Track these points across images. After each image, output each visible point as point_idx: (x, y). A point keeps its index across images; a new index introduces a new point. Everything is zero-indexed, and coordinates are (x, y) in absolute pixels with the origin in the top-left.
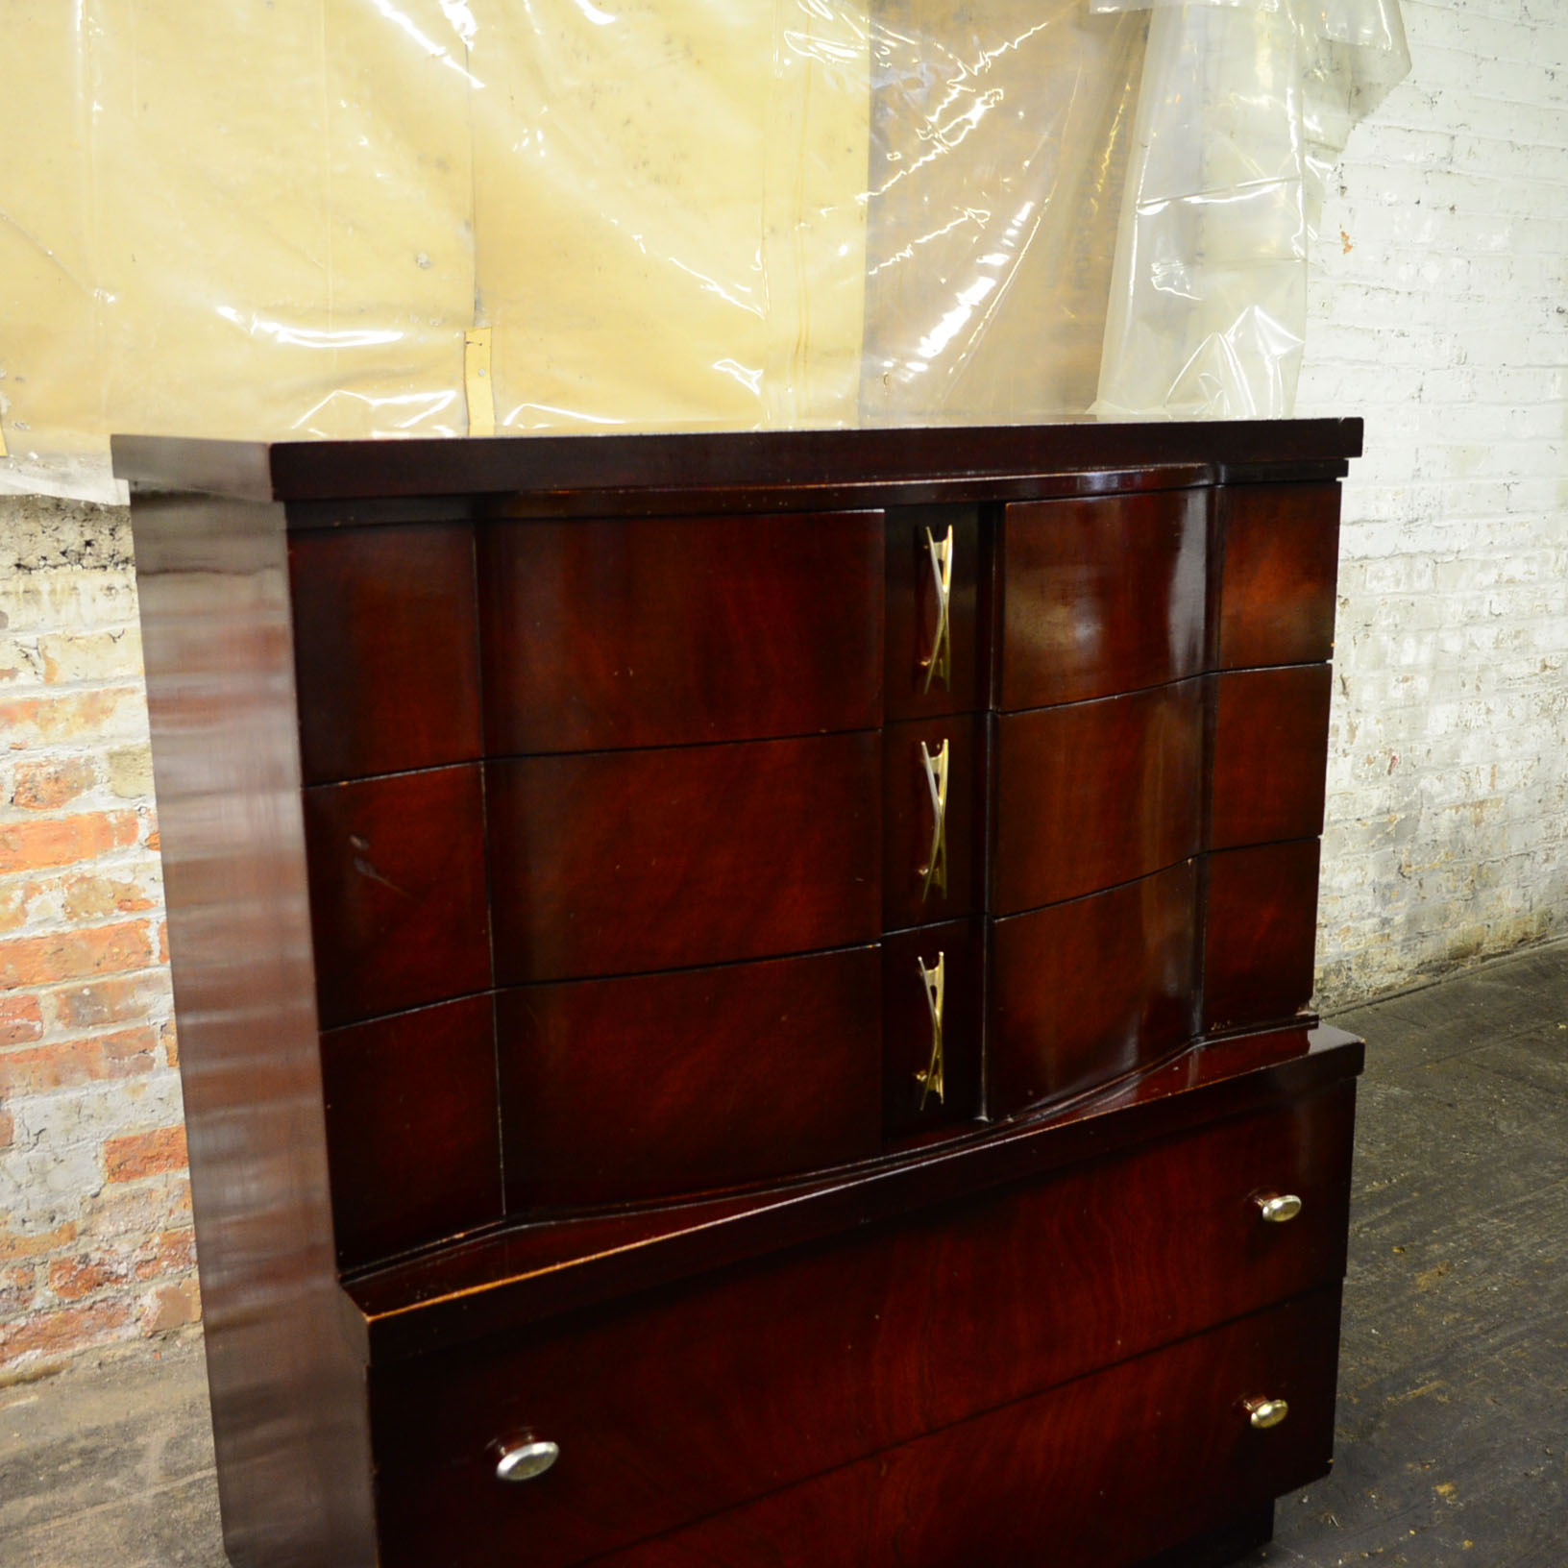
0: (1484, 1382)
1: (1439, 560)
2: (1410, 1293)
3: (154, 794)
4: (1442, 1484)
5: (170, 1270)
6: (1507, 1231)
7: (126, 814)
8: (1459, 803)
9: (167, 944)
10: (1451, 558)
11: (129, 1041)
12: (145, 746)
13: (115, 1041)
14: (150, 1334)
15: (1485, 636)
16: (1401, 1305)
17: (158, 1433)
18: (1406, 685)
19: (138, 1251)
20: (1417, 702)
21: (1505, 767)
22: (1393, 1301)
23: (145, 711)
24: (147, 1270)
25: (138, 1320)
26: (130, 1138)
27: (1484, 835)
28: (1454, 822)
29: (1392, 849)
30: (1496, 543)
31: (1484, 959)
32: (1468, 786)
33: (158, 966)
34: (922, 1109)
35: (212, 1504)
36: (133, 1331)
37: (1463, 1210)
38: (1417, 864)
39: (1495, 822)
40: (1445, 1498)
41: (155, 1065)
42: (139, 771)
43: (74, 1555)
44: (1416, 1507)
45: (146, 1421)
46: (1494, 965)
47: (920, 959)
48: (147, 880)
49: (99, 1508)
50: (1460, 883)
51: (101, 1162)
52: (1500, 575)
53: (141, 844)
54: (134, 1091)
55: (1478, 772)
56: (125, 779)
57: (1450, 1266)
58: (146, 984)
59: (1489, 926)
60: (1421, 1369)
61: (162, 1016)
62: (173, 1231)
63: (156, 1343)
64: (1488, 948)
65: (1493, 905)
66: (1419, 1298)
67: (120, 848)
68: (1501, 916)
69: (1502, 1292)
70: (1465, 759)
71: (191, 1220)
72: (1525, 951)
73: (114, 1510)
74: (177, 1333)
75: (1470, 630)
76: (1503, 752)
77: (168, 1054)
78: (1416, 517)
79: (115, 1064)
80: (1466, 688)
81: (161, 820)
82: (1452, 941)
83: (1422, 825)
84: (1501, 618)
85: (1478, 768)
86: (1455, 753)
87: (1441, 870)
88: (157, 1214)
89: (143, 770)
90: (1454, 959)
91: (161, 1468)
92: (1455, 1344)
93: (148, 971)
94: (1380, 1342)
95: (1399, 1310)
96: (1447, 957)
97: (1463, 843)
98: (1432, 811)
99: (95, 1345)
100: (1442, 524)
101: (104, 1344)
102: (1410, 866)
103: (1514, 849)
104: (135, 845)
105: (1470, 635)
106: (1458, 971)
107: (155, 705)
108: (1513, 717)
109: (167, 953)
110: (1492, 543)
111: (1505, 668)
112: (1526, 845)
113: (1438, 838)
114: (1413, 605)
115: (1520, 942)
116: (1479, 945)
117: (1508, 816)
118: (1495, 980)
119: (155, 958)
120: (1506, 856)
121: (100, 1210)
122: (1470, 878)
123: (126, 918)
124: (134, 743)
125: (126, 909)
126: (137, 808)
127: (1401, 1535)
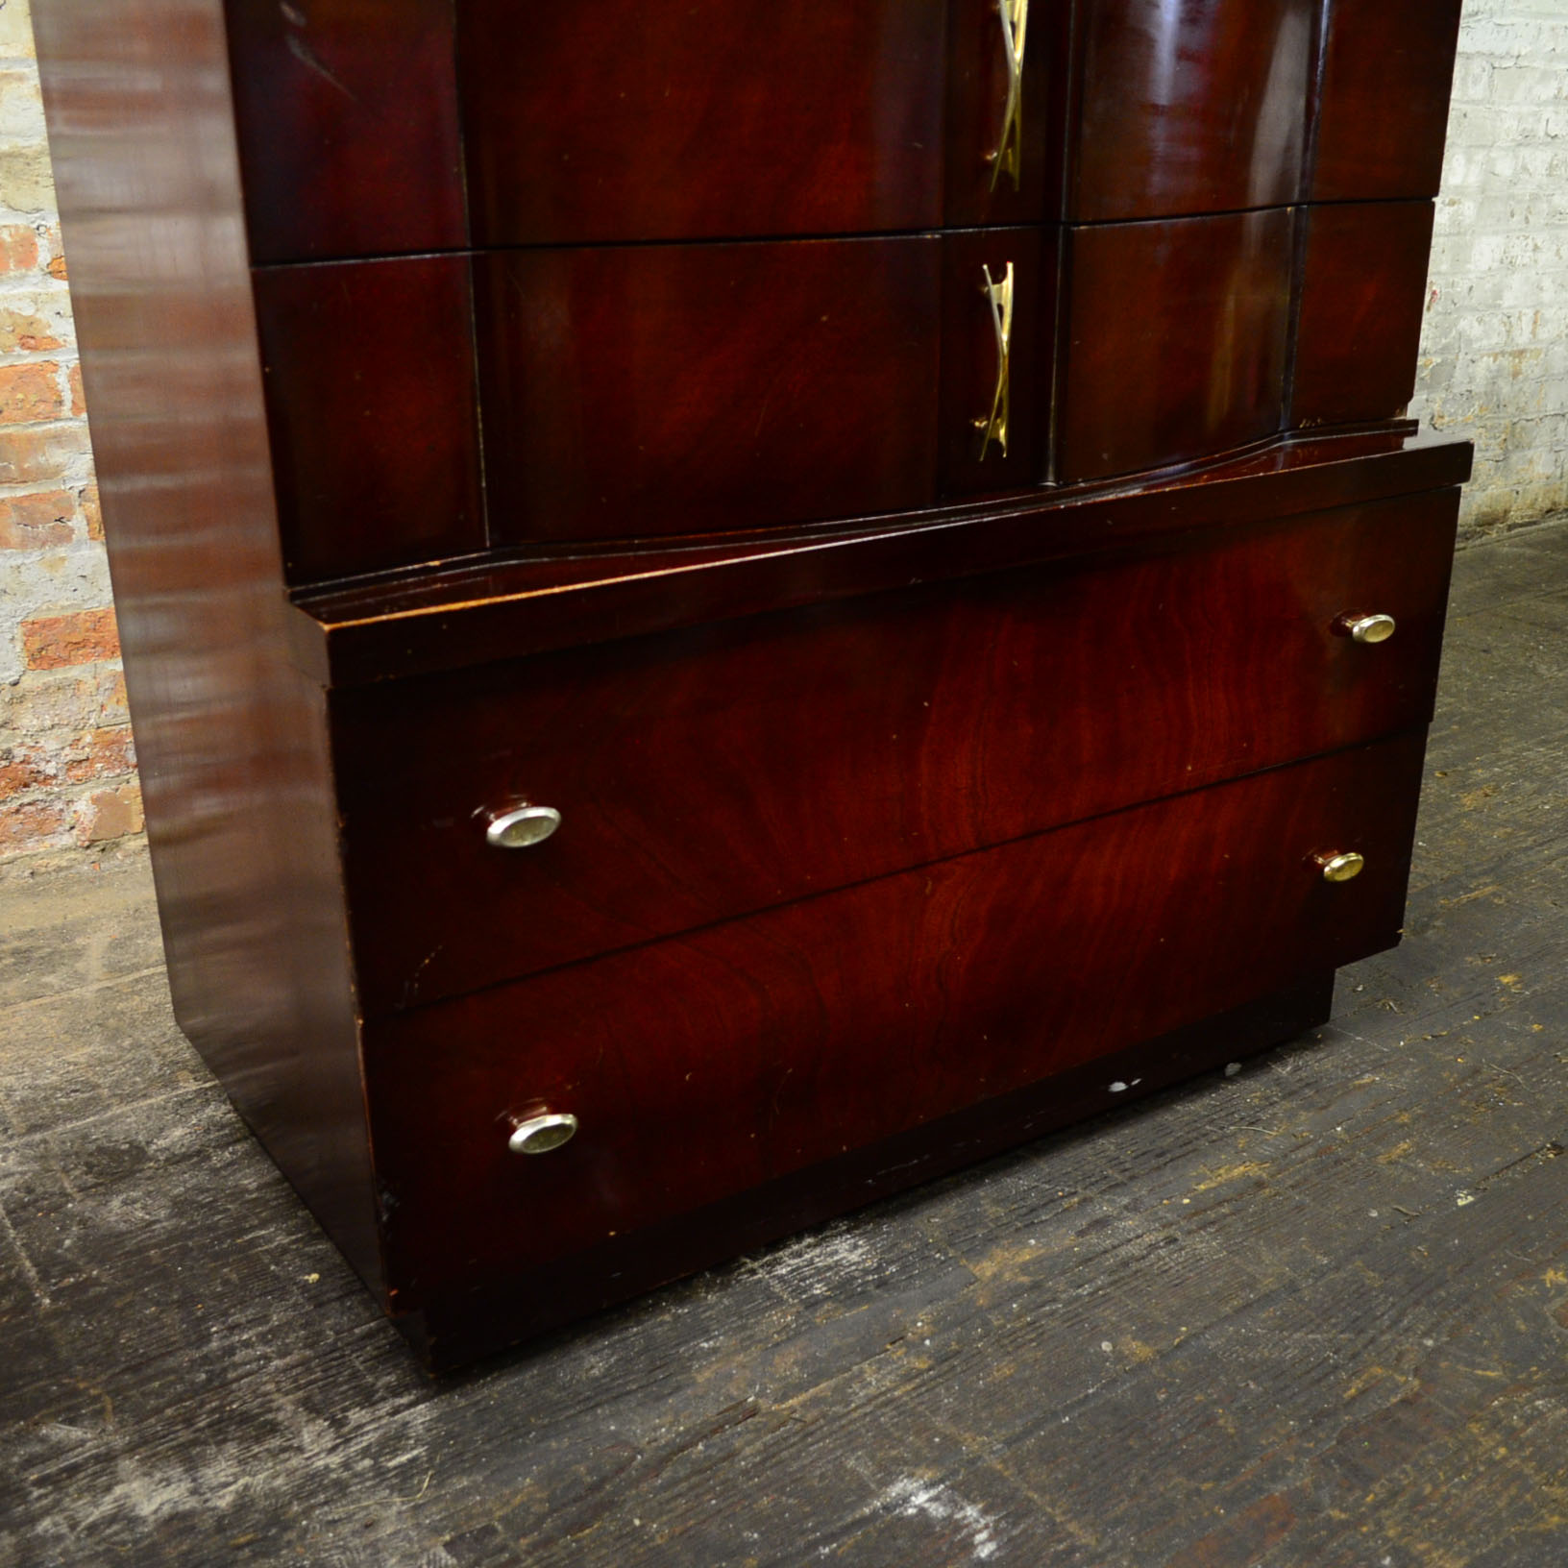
0: (1541, 887)
1: (1496, 65)
2: (1456, 811)
3: (55, 209)
4: (1505, 974)
5: (105, 774)
6: (1555, 758)
7: (22, 231)
8: (1497, 350)
9: (81, 394)
10: (1510, 63)
11: (42, 507)
12: (39, 148)
13: (26, 504)
14: (87, 843)
15: (1539, 159)
16: (1448, 821)
17: (99, 934)
18: (1451, 209)
19: (67, 750)
20: (1462, 230)
21: (1549, 313)
22: (1439, 818)
23: (38, 105)
24: (79, 772)
25: (72, 828)
26: (50, 620)
27: (1521, 390)
28: (1491, 372)
29: (1425, 397)
30: (1558, 51)
31: (1510, 528)
32: (1508, 332)
33: (71, 419)
34: (982, 459)
35: (163, 996)
36: (67, 840)
37: (1506, 740)
38: (1450, 416)
39: (1532, 376)
40: (1510, 987)
41: (74, 536)
42: (35, 178)
43: (9, 1043)
44: (1479, 994)
45: (86, 924)
46: (1521, 535)
47: (985, 267)
48: (52, 313)
49: (35, 1002)
50: (1492, 441)
51: (19, 646)
52: (1560, 89)
53: (42, 270)
54: (53, 565)
55: (1519, 318)
56: (19, 189)
57: (1496, 789)
58: (58, 439)
59: (1517, 493)
60: (1474, 876)
61: (79, 480)
62: (106, 729)
63: (94, 854)
64: (1515, 516)
65: (1523, 469)
66: (1466, 815)
67: (17, 273)
68: (1531, 482)
69: (1555, 810)
70: (1508, 301)
71: (127, 717)
72: (1553, 523)
73: (51, 1003)
74: (117, 845)
75: (1524, 152)
76: (1547, 296)
77: (88, 524)
78: (1476, 9)
79: (27, 531)
80: (1515, 219)
81: (66, 242)
82: (1480, 506)
83: (1458, 373)
84: (1557, 140)
85: (1520, 312)
86: (1498, 294)
87: (1473, 424)
88: (87, 709)
89: (39, 179)
90: (1480, 526)
91: (104, 965)
92: (1509, 855)
93: (59, 424)
94: (1428, 853)
95: (1445, 826)
96: (1473, 523)
97: (1497, 395)
98: (1469, 357)
99: (25, 853)
100: (1502, 22)
101: (34, 852)
102: (1442, 417)
103: (1550, 407)
104: (36, 270)
105: (1524, 158)
106: (1484, 538)
107: (51, 98)
108: (1561, 258)
109: (83, 405)
110: (1554, 50)
111: (1556, 200)
112: (1562, 404)
113: (1473, 388)
114: (1465, 115)
115: (1548, 512)
116: (1506, 512)
117: (1546, 370)
118: (1522, 547)
119: (66, 410)
120: (1541, 416)
121: (22, 699)
122: (1503, 437)
123: (30, 359)
124: (26, 144)
125: (29, 348)
126: (35, 226)
127: (1465, 1020)
